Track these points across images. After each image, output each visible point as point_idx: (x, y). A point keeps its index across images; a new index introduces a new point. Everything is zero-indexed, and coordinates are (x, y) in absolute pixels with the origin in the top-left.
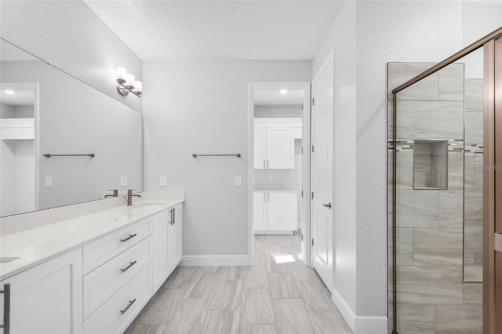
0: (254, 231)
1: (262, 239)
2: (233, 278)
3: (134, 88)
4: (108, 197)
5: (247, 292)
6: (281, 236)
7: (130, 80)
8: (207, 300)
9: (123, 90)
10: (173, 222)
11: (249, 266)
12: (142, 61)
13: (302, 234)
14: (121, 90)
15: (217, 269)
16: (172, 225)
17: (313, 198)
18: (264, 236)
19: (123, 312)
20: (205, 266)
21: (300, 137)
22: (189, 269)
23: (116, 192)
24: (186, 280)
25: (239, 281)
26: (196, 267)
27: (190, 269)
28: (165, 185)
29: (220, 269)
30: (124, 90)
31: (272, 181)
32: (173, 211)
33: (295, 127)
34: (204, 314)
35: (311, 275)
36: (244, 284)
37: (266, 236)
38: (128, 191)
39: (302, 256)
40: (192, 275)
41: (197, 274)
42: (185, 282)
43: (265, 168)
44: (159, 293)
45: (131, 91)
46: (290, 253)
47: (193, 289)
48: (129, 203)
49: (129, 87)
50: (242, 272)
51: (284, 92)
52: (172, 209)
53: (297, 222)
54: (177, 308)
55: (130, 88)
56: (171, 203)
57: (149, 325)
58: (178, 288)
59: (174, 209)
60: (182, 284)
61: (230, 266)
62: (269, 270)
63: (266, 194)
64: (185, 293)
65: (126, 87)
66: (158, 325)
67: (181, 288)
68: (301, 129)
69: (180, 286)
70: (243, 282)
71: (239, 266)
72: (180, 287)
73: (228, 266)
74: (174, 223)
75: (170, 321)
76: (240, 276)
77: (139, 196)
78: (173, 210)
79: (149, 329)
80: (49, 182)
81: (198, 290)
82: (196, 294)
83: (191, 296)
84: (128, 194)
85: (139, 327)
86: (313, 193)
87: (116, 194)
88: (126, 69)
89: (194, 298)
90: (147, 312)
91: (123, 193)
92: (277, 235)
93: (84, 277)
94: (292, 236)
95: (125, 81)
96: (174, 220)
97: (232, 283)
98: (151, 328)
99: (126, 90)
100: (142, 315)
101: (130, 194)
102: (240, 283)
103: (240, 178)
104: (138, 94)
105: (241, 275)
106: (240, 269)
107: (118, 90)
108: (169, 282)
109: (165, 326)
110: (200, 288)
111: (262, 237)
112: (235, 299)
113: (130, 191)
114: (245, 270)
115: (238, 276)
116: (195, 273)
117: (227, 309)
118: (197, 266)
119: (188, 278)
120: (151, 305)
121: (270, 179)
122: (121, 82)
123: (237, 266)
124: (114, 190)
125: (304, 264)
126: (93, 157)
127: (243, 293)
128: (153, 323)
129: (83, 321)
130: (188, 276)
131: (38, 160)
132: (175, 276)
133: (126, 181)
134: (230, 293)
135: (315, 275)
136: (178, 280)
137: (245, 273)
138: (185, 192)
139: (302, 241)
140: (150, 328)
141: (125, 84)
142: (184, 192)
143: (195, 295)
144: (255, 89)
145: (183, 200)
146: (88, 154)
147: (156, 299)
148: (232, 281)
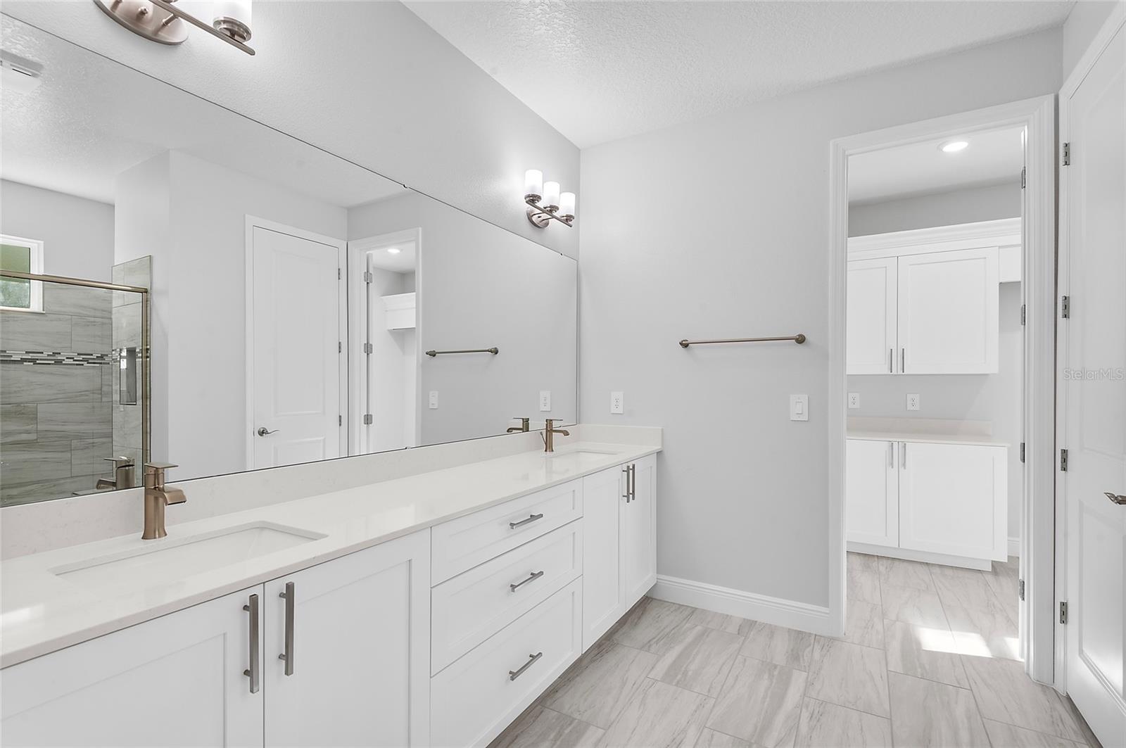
0: (847, 542)
1: (882, 569)
2: (780, 658)
3: (558, 209)
4: (514, 431)
5: (816, 712)
6: (949, 572)
7: (551, 193)
8: (705, 700)
9: (539, 217)
10: (630, 495)
11: (832, 639)
12: (580, 150)
13: (1021, 577)
14: (535, 219)
15: (740, 626)
16: (628, 502)
17: (1064, 469)
18: (890, 562)
19: (514, 676)
20: (709, 611)
21: (1016, 276)
22: (672, 610)
23: (526, 421)
24: (662, 633)
25: (796, 673)
26: (689, 609)
27: (675, 610)
28: (620, 410)
29: (748, 626)
30: (540, 215)
31: (917, 408)
32: (630, 471)
33: (999, 247)
34: (692, 733)
35: (1052, 716)
36: (809, 684)
37: (897, 563)
38: (547, 420)
39: (1017, 647)
40: (677, 626)
41: (687, 625)
42: (658, 637)
43: (894, 372)
44: (601, 648)
45: (554, 217)
46: (974, 627)
47: (675, 661)
48: (549, 446)
49: (549, 209)
50: (808, 649)
51: (956, 147)
52: (628, 467)
53: (1009, 536)
54: (631, 697)
55: (551, 211)
56: (628, 453)
57: (570, 717)
58: (641, 649)
59: (634, 466)
60: (652, 642)
61: (776, 626)
62: (895, 663)
63: (895, 445)
64: (655, 665)
65: (543, 211)
66: (588, 725)
67: (648, 651)
68: (1019, 250)
69: (646, 644)
70: (807, 678)
71: (800, 632)
72: (646, 646)
73: (771, 625)
74: (633, 499)
75: (612, 724)
76: (801, 661)
77: (566, 433)
78: (631, 467)
79: (567, 727)
80: (434, 400)
81: (685, 666)
82: (679, 676)
83: (669, 677)
84: (547, 429)
85: (550, 715)
86: (1064, 452)
87: (526, 427)
88: (542, 171)
89: (674, 684)
90: (569, 687)
91: (538, 424)
92: (933, 564)
93: (433, 590)
94: (990, 578)
95: (539, 198)
96: (633, 491)
97: (776, 673)
98: (572, 725)
99: (544, 216)
100: (560, 688)
101: (550, 430)
102: (798, 679)
103: (804, 398)
104: (568, 219)
105: (803, 656)
106: (802, 639)
107: (530, 217)
108: (625, 628)
109: (601, 732)
110: (691, 662)
111: (881, 562)
112: (780, 719)
113: (549, 422)
114: (817, 648)
115: (795, 656)
116: (685, 622)
117: (753, 741)
118: (692, 607)
119: (667, 630)
120: (582, 672)
121: (909, 402)
122: (533, 199)
123: (796, 631)
124: (523, 419)
125: (1028, 674)
126: (496, 353)
127: (804, 710)
128: (576, 715)
129: (431, 677)
130: (667, 626)
131: (421, 361)
132: (639, 618)
133: (548, 401)
134: (768, 699)
135: (1069, 720)
136: (645, 630)
137: (817, 655)
138: (662, 430)
139: (1020, 599)
140: (570, 724)
141: (540, 204)
142: (660, 428)
143: (677, 676)
144: (850, 155)
145: (658, 447)
146: (487, 349)
147: (592, 661)
148: (775, 667)
